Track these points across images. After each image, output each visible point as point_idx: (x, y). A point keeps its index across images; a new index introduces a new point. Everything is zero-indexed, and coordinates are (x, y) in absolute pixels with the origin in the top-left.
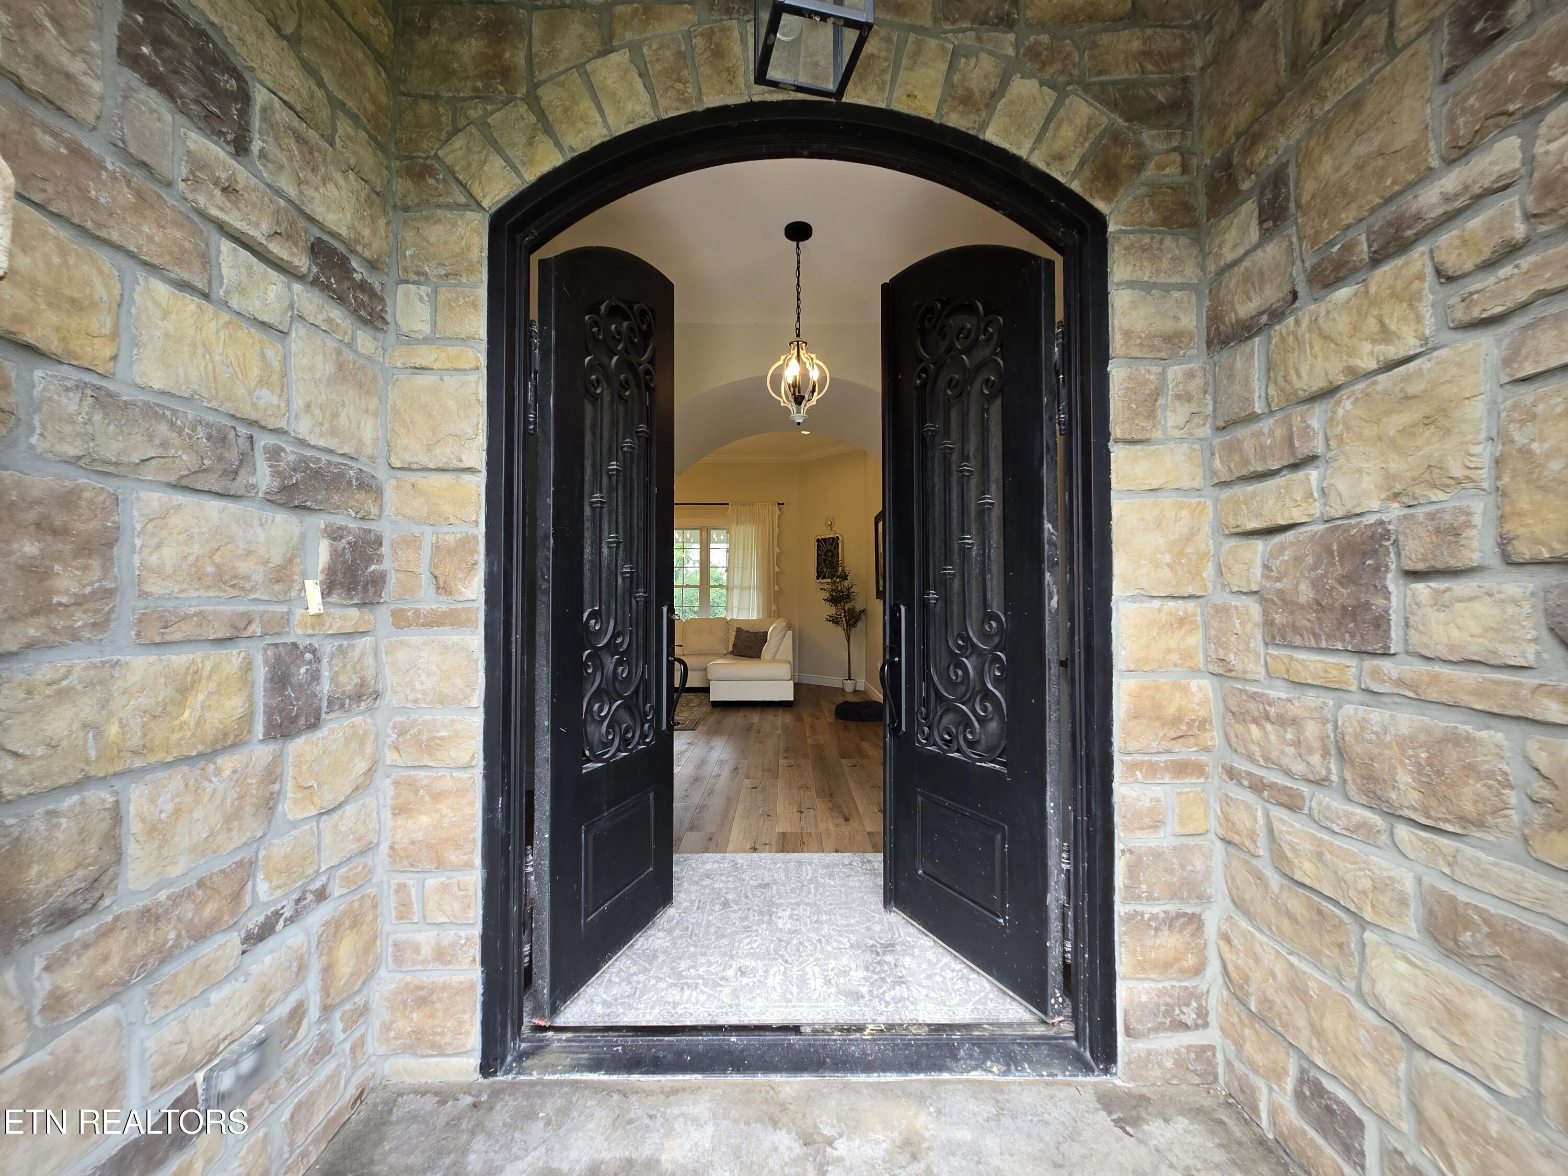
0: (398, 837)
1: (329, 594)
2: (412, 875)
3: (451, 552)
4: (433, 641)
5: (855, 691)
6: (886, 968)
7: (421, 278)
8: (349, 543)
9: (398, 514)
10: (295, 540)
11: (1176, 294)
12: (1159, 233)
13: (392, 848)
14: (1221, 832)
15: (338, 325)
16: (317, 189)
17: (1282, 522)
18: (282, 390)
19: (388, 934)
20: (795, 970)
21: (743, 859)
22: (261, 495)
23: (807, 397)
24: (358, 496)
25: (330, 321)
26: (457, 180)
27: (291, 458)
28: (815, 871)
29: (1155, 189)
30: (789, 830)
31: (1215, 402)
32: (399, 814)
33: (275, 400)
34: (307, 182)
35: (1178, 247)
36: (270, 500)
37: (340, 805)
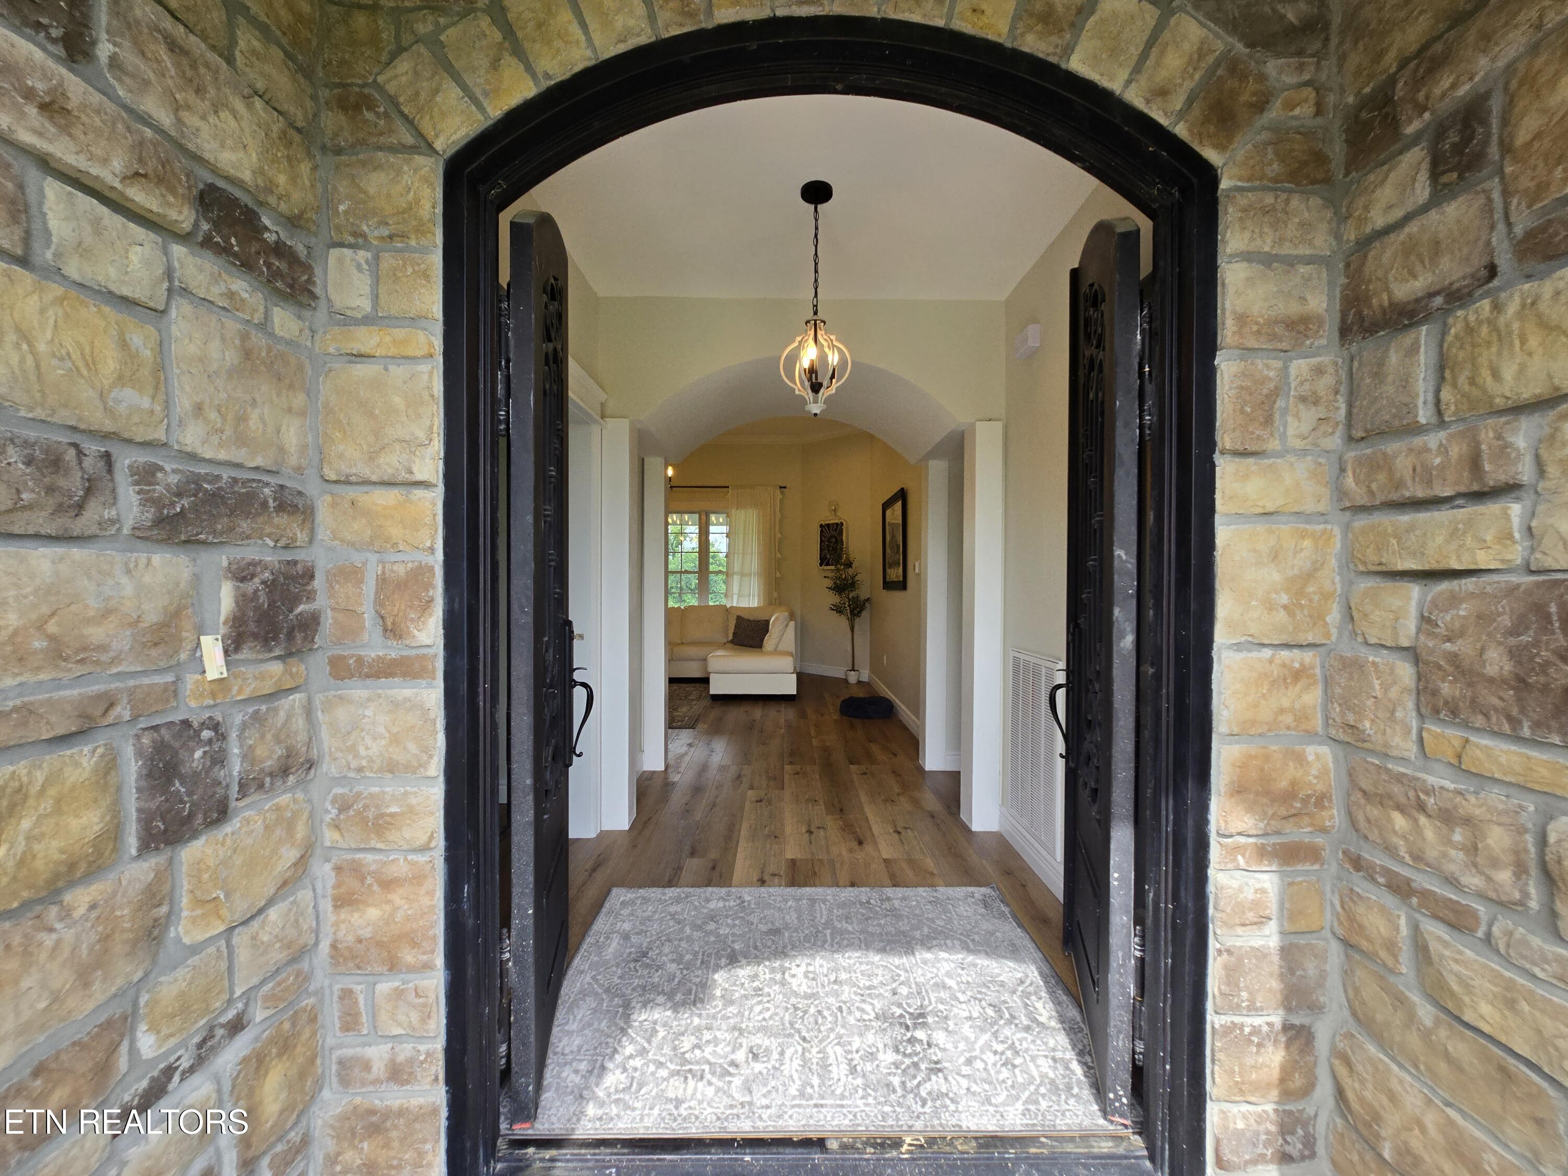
0: (341, 934)
1: (237, 649)
2: (360, 979)
3: (401, 585)
4: (380, 696)
5: (859, 682)
6: (918, 1048)
7: (359, 241)
8: (263, 582)
9: (335, 538)
10: (183, 585)
11: (1303, 269)
12: (1284, 191)
13: (334, 946)
14: (1340, 931)
15: (243, 300)
16: (204, 118)
17: (1456, 566)
18: (157, 388)
19: (331, 1049)
20: (814, 1050)
21: (749, 894)
22: (126, 531)
23: (825, 384)
24: (276, 520)
25: (231, 295)
26: (402, 113)
27: (174, 479)
28: (830, 911)
29: (1280, 134)
30: (799, 856)
31: (1350, 406)
32: (342, 906)
33: (145, 403)
34: (188, 108)
35: (1308, 209)
36: (141, 535)
37: (261, 911)
